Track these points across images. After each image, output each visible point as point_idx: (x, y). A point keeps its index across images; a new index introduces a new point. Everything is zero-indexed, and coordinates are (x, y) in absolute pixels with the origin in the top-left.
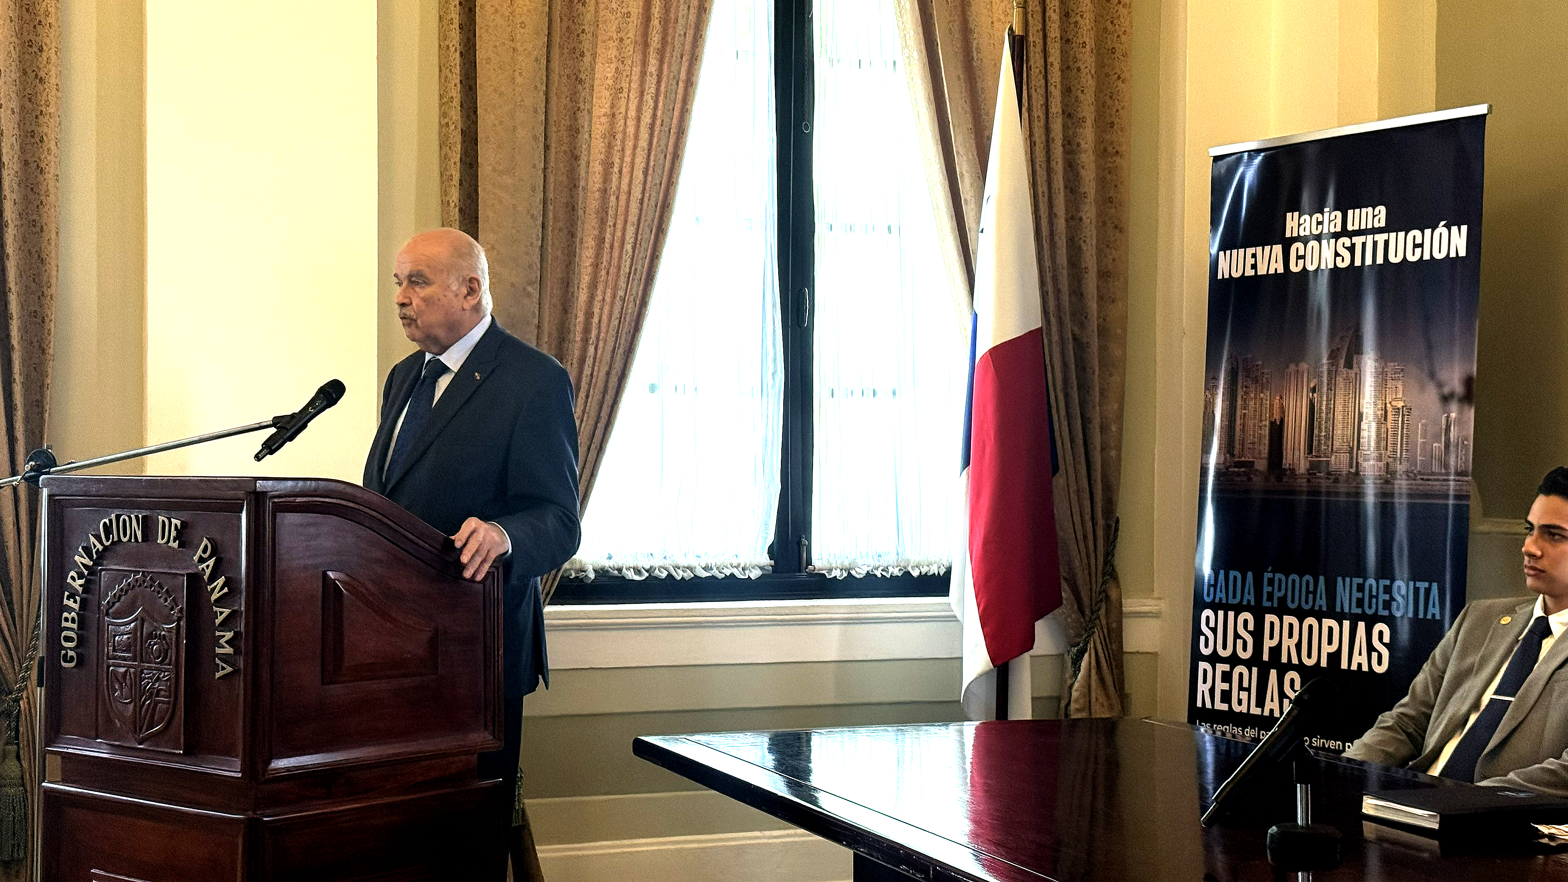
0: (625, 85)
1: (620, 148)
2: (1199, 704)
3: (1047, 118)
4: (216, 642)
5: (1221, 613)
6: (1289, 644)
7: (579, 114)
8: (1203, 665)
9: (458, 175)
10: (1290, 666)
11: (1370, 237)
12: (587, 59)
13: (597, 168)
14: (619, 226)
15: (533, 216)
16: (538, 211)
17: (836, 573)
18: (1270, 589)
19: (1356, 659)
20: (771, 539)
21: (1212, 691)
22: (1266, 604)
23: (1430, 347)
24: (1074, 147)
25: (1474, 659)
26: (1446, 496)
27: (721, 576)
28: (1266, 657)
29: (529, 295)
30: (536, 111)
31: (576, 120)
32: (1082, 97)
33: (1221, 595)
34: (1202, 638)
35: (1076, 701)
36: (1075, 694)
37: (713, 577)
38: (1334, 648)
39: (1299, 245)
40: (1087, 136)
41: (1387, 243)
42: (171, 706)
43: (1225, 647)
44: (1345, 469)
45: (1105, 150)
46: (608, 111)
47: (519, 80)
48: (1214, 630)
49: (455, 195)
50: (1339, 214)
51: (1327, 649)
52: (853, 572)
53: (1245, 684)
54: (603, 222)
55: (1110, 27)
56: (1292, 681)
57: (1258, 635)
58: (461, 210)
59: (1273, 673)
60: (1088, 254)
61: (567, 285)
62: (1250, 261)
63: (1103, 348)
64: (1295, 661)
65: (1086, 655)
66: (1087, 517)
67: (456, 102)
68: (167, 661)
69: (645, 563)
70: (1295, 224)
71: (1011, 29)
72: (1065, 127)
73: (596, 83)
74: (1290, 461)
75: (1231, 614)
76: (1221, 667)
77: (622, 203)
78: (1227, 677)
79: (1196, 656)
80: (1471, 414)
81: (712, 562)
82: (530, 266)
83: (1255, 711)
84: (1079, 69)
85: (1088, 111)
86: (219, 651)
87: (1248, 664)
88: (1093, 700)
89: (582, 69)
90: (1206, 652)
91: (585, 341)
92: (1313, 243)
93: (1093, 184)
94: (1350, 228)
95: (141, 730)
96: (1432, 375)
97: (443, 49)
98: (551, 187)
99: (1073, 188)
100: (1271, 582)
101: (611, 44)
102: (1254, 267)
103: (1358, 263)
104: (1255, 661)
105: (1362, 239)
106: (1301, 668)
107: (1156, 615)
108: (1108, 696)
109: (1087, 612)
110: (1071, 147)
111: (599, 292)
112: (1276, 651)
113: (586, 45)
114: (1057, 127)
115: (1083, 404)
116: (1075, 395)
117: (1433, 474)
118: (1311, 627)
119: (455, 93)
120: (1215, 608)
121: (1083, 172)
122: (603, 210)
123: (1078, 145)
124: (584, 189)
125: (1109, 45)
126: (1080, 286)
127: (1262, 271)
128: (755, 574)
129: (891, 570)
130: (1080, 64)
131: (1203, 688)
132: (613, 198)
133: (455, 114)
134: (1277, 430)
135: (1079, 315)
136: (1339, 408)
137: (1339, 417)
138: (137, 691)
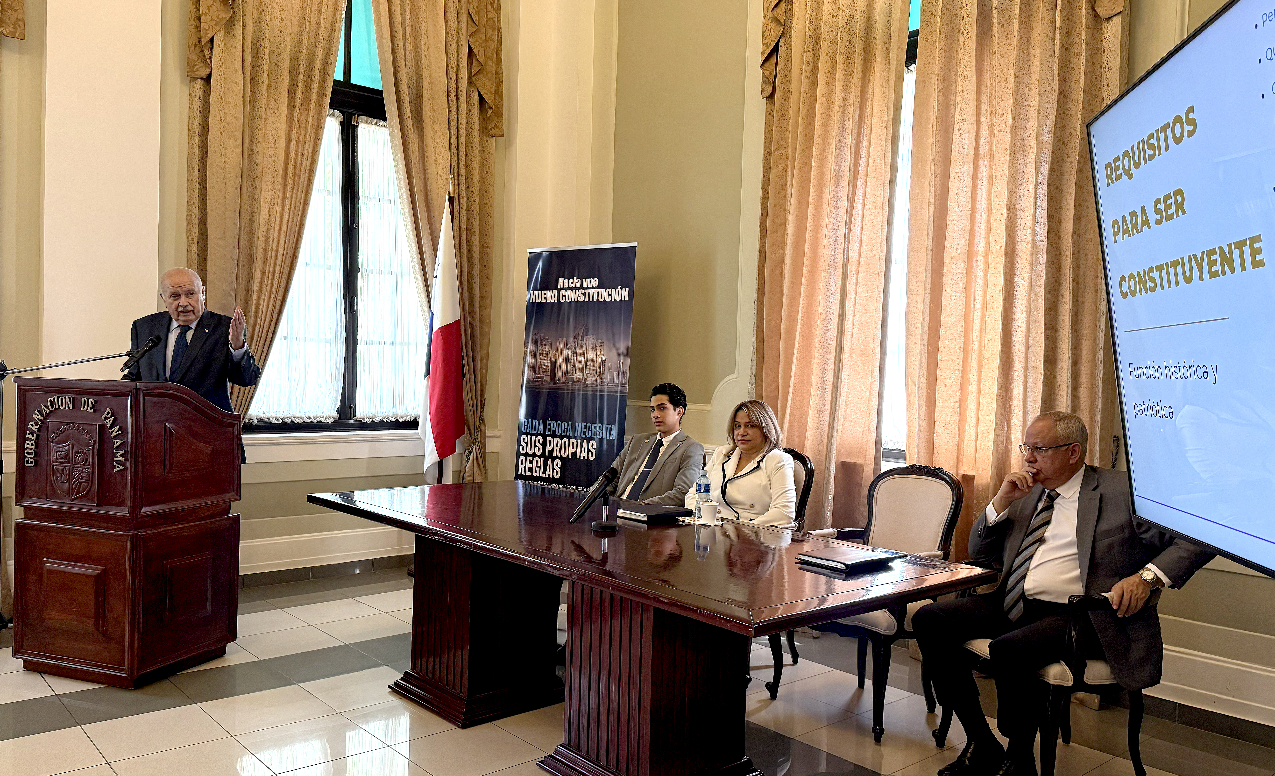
0: (276, 203)
1: (272, 230)
2: (519, 473)
3: (460, 230)
4: (115, 455)
5: (529, 437)
6: (556, 449)
7: (254, 214)
8: (521, 457)
9: (197, 239)
10: (557, 458)
11: (592, 290)
12: (259, 189)
13: (262, 239)
14: (272, 265)
15: (233, 260)
16: (235, 257)
17: (367, 420)
18: (549, 427)
19: (583, 455)
20: (338, 405)
21: (525, 468)
22: (547, 433)
23: (614, 335)
24: (471, 243)
25: (635, 455)
26: (617, 392)
27: (315, 421)
28: (547, 454)
29: (231, 295)
30: (235, 211)
31: (253, 216)
32: (474, 223)
33: (529, 430)
34: (521, 447)
35: (468, 472)
36: (467, 470)
37: (312, 422)
38: (574, 450)
39: (564, 291)
40: (476, 240)
41: (598, 293)
42: (90, 484)
43: (530, 450)
44: (581, 380)
45: (483, 245)
46: (267, 213)
47: (227, 197)
48: (526, 444)
49: (195, 248)
50: (579, 280)
51: (571, 451)
52: (374, 420)
53: (539, 465)
54: (265, 264)
55: (485, 194)
56: (557, 463)
57: (544, 445)
58: (198, 255)
59: (550, 460)
60: (476, 288)
61: (248, 291)
62: (544, 296)
63: (481, 328)
64: (559, 456)
65: (472, 454)
66: (474, 397)
67: (196, 205)
68: (87, 464)
69: (281, 416)
70: (562, 282)
71: (449, 193)
72: (467, 235)
73: (262, 200)
74: (558, 377)
75: (533, 437)
76: (529, 458)
77: (273, 255)
78: (531, 462)
79: (519, 454)
80: (628, 361)
81: (311, 415)
82: (232, 283)
83: (542, 475)
84: (473, 211)
85: (476, 229)
86: (115, 459)
87: (540, 457)
88: (475, 472)
89: (256, 194)
90: (523, 452)
91: (256, 317)
92: (570, 291)
93: (478, 259)
94: (584, 286)
95: (73, 495)
96: (614, 345)
97: (189, 180)
98: (241, 246)
99: (470, 260)
100: (550, 424)
101: (269, 183)
102: (545, 298)
103: (587, 300)
104: (543, 455)
105: (589, 290)
106: (561, 458)
107: (499, 437)
108: (481, 470)
109: (473, 436)
110: (469, 243)
111: (263, 295)
112: (551, 452)
113: (258, 184)
114: (464, 235)
115: (473, 350)
116: (470, 346)
117: (614, 383)
118: (565, 442)
119: (196, 201)
120: (527, 434)
121: (474, 254)
122: (265, 259)
123: (473, 242)
124: (256, 248)
125: (485, 202)
126: (472, 301)
127: (548, 301)
128: (331, 421)
129: (390, 419)
130: (473, 209)
131: (521, 467)
132: (270, 253)
133: (196, 210)
134: (554, 365)
135: (472, 314)
136: (578, 357)
137: (578, 360)
138: (70, 477)
